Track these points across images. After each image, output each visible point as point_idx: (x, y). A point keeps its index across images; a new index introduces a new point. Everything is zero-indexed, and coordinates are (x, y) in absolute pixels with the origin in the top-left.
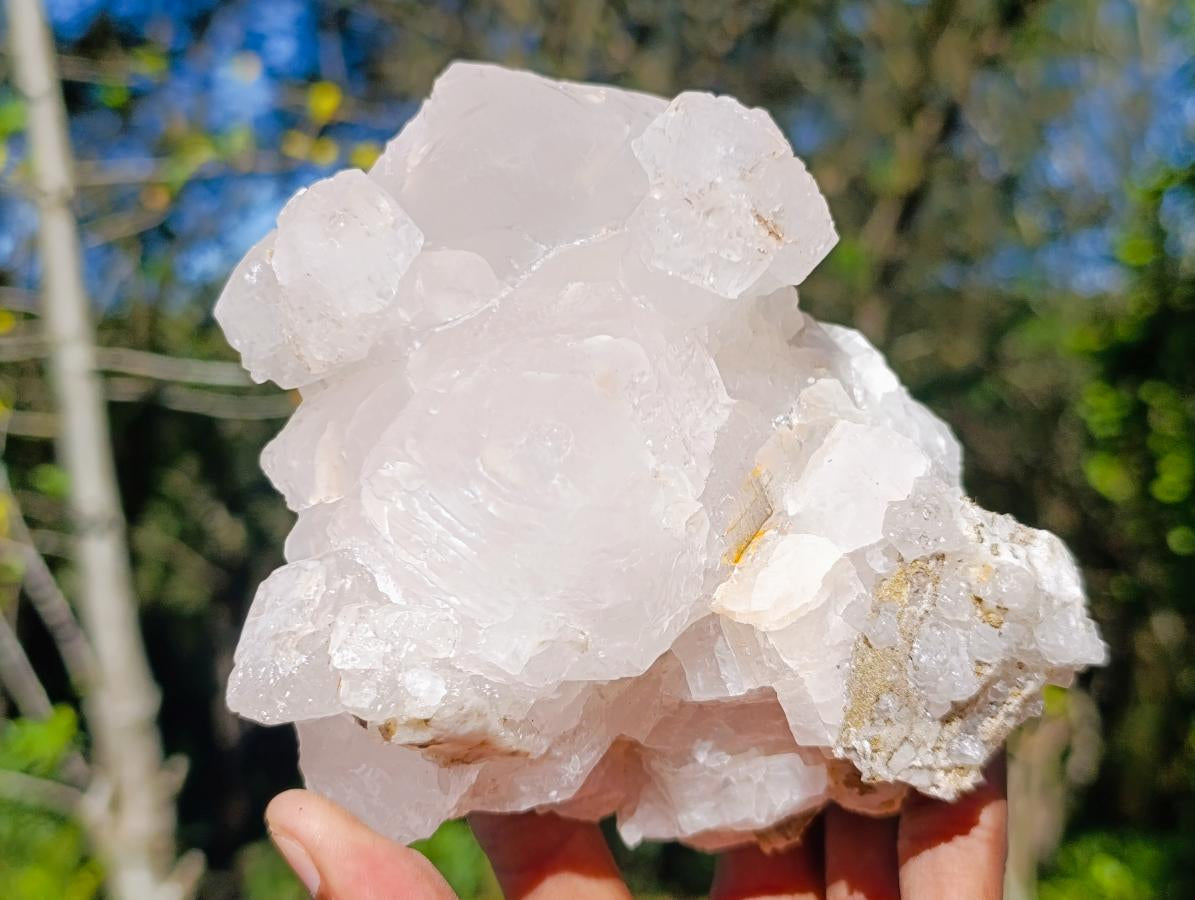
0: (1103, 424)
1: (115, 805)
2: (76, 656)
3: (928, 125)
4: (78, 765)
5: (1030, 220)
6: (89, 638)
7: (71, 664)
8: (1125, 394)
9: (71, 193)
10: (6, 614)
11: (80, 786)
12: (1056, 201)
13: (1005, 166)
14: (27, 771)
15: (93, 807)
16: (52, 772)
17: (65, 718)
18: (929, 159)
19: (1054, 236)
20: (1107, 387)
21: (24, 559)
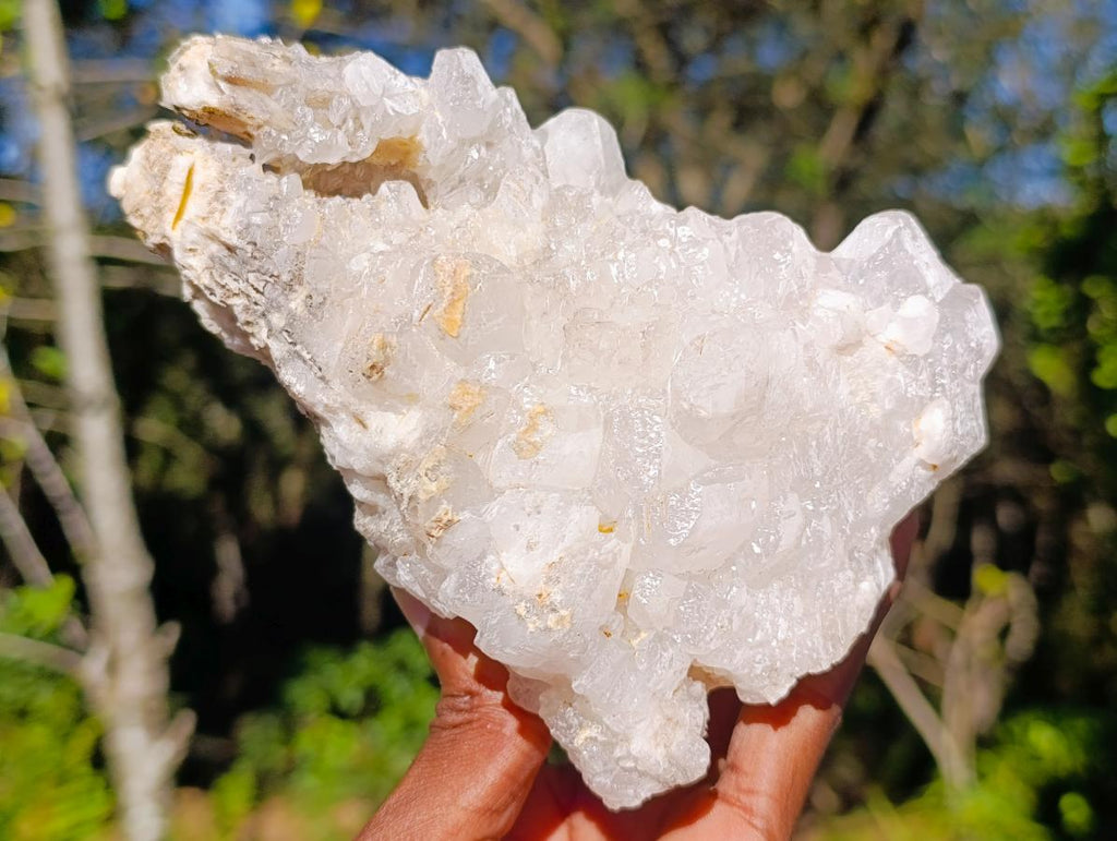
0: (1047, 315)
1: (112, 667)
2: (74, 527)
3: (883, 40)
4: (76, 630)
5: (980, 135)
6: (86, 511)
7: (69, 534)
8: (1067, 289)
9: (65, 88)
10: (8, 490)
11: (80, 650)
12: (1004, 119)
13: (956, 82)
14: (28, 635)
15: (92, 669)
16: (53, 636)
17: (65, 585)
18: (883, 73)
19: (1001, 150)
20: (1051, 282)
21: (26, 439)
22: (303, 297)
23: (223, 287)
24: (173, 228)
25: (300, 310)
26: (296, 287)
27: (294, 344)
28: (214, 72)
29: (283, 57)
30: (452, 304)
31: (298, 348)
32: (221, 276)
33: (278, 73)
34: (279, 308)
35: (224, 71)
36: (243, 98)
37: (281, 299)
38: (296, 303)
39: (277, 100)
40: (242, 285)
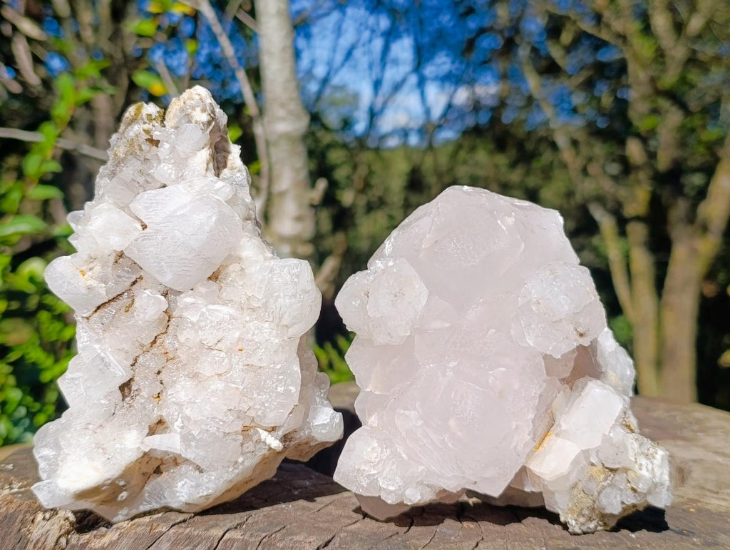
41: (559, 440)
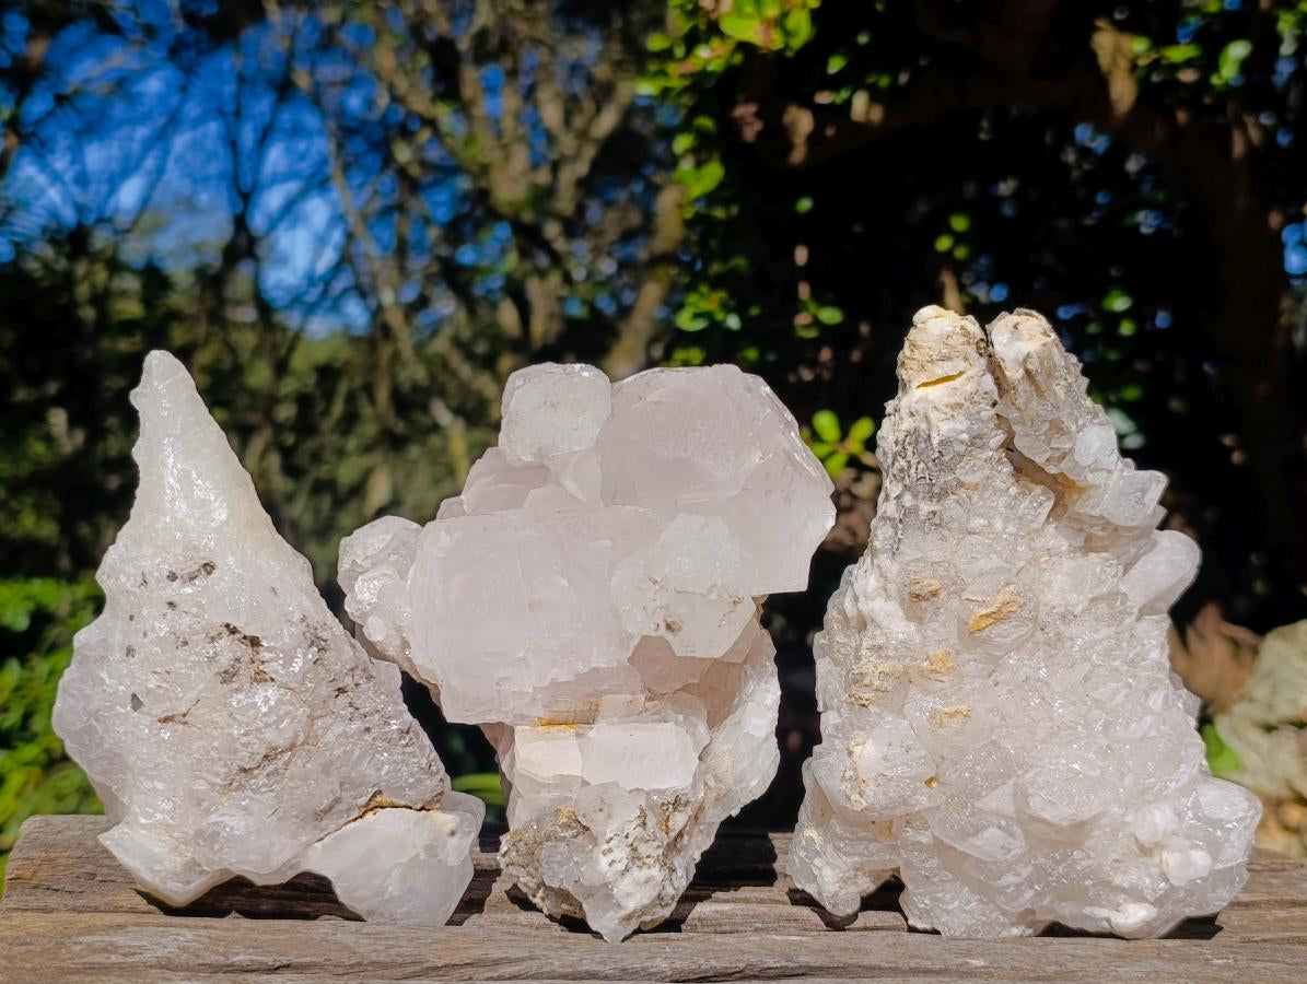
22: (932, 509)
23: (904, 448)
24: (919, 387)
25: (922, 512)
26: (935, 500)
27: (901, 521)
28: (1025, 361)
29: (1070, 384)
30: (988, 616)
31: (900, 526)
32: (910, 444)
33: (1055, 394)
34: (915, 496)
35: (1030, 367)
36: (1024, 388)
37: (921, 495)
38: (926, 508)
39: (1039, 404)
40: (914, 461)
41: (573, 742)
